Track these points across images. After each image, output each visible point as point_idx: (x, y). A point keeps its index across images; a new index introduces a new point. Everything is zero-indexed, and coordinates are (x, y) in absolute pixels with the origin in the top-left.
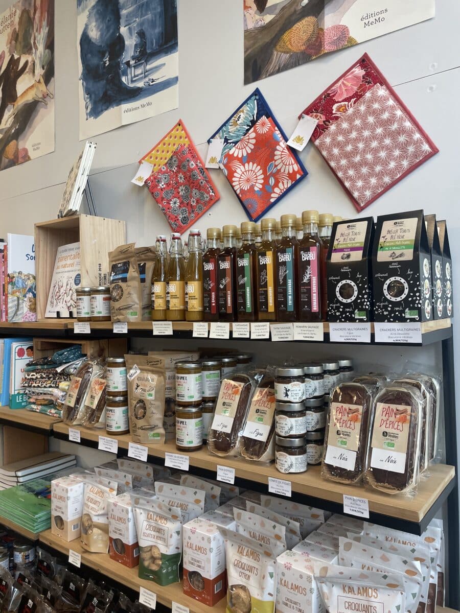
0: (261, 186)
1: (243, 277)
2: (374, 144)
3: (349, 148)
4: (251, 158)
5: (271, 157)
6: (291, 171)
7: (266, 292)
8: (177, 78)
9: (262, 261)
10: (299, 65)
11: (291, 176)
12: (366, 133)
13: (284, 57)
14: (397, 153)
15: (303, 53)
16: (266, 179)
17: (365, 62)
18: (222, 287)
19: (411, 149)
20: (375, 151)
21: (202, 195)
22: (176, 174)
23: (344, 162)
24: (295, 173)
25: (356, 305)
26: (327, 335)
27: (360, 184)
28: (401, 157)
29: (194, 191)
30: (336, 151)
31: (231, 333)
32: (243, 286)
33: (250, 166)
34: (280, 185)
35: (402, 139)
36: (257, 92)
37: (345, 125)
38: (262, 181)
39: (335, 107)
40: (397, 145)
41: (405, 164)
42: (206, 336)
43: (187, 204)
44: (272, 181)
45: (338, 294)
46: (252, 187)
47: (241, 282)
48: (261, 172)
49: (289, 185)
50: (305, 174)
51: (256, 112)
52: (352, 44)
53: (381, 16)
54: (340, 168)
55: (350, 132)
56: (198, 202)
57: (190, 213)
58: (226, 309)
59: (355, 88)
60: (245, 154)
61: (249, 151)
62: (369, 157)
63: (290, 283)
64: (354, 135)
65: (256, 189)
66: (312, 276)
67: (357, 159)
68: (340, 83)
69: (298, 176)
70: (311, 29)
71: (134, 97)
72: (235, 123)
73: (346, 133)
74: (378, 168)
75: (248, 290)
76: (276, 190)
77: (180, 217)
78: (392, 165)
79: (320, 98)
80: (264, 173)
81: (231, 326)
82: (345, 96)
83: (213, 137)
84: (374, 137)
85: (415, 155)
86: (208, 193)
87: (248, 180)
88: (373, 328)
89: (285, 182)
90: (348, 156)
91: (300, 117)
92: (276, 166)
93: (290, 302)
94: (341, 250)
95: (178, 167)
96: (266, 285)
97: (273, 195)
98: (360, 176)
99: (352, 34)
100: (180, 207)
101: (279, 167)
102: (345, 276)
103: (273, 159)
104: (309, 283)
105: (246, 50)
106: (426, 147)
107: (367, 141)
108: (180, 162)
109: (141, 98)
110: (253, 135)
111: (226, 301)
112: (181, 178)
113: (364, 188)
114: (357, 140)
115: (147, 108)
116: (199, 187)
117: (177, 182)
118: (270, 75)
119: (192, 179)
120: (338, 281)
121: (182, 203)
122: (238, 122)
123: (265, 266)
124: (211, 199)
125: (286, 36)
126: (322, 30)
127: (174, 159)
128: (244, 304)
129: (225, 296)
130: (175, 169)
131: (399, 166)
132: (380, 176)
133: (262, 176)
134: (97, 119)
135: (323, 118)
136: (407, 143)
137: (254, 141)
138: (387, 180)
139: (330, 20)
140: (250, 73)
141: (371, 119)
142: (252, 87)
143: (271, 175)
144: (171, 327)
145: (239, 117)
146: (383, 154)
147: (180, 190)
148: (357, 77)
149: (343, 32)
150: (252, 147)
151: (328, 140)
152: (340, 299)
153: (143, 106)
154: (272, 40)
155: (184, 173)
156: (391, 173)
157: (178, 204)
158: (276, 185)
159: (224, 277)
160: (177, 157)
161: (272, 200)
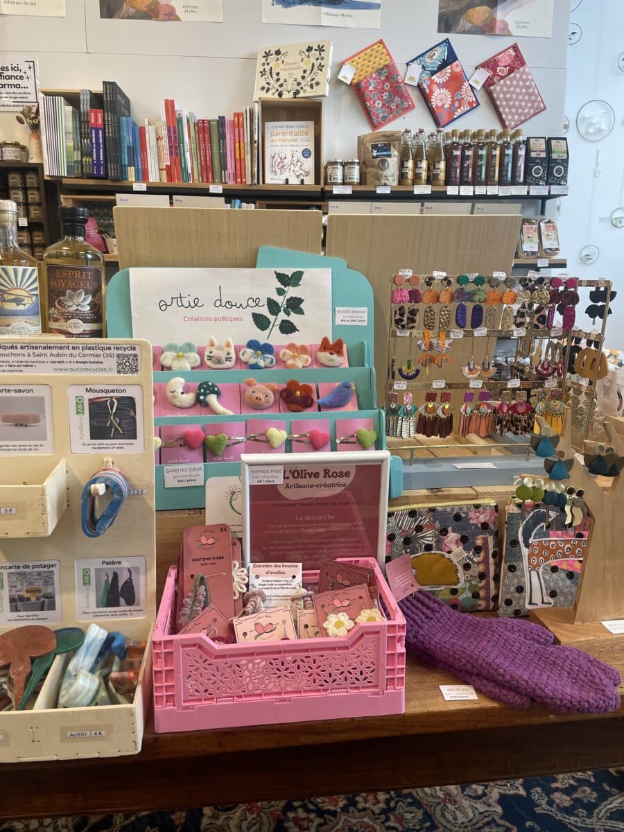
0: (449, 106)
1: (482, 160)
2: (521, 97)
3: (508, 96)
4: (445, 85)
5: (459, 89)
6: (471, 101)
7: (495, 170)
8: (379, 5)
9: (494, 153)
10: (477, 34)
11: (470, 104)
12: (518, 90)
13: (468, 25)
14: (529, 105)
15: (481, 27)
16: (453, 102)
17: (515, 48)
18: (466, 165)
19: (536, 104)
20: (521, 101)
21: (403, 103)
22: (383, 82)
23: (504, 103)
24: (473, 102)
25: (541, 178)
26: (528, 192)
27: (510, 117)
28: (531, 108)
29: (397, 98)
30: (501, 96)
31: (474, 192)
32: (481, 165)
33: (444, 91)
34: (462, 108)
35: (533, 98)
36: (447, 41)
37: (508, 82)
38: (450, 103)
39: (498, 68)
40: (530, 101)
41: (532, 111)
42: (457, 194)
43: (388, 107)
44: (457, 104)
45: (533, 172)
46: (443, 105)
47: (479, 164)
48: (451, 96)
49: (468, 109)
50: (478, 104)
51: (446, 54)
52: (510, 35)
53: (526, 25)
54: (502, 106)
55: (510, 87)
56: (397, 106)
57: (388, 114)
58: (467, 179)
59: (510, 61)
60: (441, 82)
61: (445, 81)
62: (517, 103)
63: (510, 165)
64: (512, 89)
65: (446, 107)
66: (521, 163)
67: (511, 103)
68: (502, 55)
69: (475, 105)
70: (487, 15)
71: (334, 4)
72: (431, 57)
73: (508, 87)
74: (520, 111)
75: (484, 168)
76: (459, 110)
77: (381, 115)
78: (526, 111)
79: (490, 60)
80: (453, 98)
81: (474, 188)
82: (504, 64)
83: (412, 61)
84: (521, 93)
85: (537, 108)
86: (408, 102)
87: (441, 100)
88: (550, 188)
89: (465, 106)
90: (507, 100)
91: (476, 68)
92: (461, 95)
93: (509, 175)
94: (535, 151)
95: (387, 77)
96: (495, 166)
97: (456, 113)
98: (510, 113)
99: (510, 28)
100: (382, 107)
101: (463, 96)
102: (537, 164)
103: (460, 90)
104: (520, 167)
105: (441, 8)
106: (542, 105)
107: (518, 94)
108: (390, 74)
109: (341, 8)
110: (450, 71)
111: (468, 174)
112: (387, 86)
113: (512, 120)
114: (513, 93)
115: (347, 18)
116: (402, 96)
117: (383, 89)
118: (457, 33)
119: (397, 89)
120: (534, 166)
121: (383, 105)
122: (434, 58)
123: (495, 155)
124: (409, 107)
125: (470, 11)
126: (495, 19)
127: (385, 70)
128: (481, 176)
129: (468, 171)
130: (383, 78)
131: (529, 112)
132: (520, 115)
133: (451, 100)
134: (287, 9)
135: (492, 74)
136: (535, 101)
137: (449, 75)
138: (523, 118)
139: (500, 14)
140: (443, 26)
141: (521, 83)
142: (444, 36)
143: (457, 101)
144: (430, 189)
145: (434, 54)
146: (523, 104)
147: (384, 95)
148: (510, 55)
149: (506, 25)
150: (447, 78)
151: (498, 88)
152: (534, 175)
153: (343, 15)
154: (461, 10)
155: (391, 83)
156: (525, 115)
157: (381, 105)
158: (459, 107)
159: (468, 159)
160: (388, 70)
161: (455, 117)
